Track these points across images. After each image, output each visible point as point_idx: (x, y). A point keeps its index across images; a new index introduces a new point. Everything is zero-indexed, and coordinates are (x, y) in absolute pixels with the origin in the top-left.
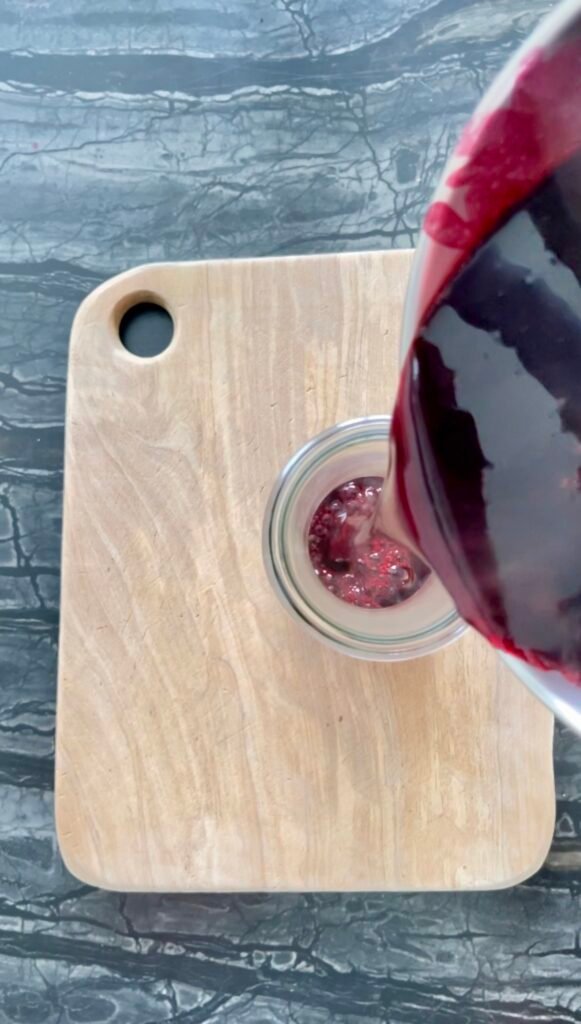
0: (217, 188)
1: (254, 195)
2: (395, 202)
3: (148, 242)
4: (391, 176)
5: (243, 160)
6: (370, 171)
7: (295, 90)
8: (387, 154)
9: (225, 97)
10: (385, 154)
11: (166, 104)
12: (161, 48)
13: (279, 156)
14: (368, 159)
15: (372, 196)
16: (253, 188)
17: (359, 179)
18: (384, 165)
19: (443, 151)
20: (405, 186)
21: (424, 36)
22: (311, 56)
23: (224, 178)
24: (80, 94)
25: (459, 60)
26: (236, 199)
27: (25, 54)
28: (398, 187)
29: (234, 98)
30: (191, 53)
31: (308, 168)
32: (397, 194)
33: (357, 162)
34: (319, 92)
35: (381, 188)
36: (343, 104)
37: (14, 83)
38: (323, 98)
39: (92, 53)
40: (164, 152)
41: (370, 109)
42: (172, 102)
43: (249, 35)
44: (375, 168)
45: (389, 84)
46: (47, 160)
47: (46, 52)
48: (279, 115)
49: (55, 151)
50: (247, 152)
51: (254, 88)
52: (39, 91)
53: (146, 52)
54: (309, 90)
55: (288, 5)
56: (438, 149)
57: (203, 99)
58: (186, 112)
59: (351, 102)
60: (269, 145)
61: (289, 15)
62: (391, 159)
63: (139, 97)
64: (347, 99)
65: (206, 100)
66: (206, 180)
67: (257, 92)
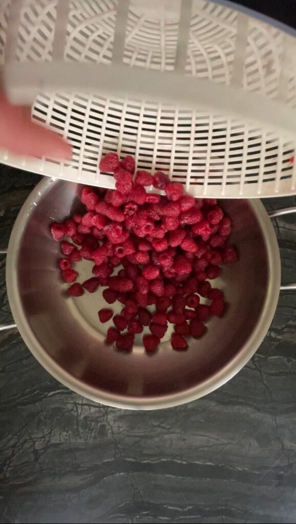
0: (168, 427)
1: (155, 424)
2: (107, 418)
3: (193, 409)
4: (108, 427)
5: (158, 436)
6: (114, 429)
7: (139, 461)
8: (109, 435)
9: (163, 460)
10: (109, 436)
11: (184, 459)
12: (185, 479)
13: (146, 437)
14: (115, 434)
15: (115, 421)
16: (156, 426)
17: (119, 427)
18: (110, 431)
19: (89, 435)
20: (103, 423)
21: (92, 477)
22: (132, 472)
23: (165, 431)
24: (213, 464)
25: (81, 468)
26: (162, 423)
27: (232, 480)
28: (106, 423)
29: (160, 459)
30: (174, 477)
31: (137, 432)
32: (107, 421)
33: (119, 433)
34: (130, 459)
35: (112, 423)
36: (122, 454)
37: (236, 470)
38: (129, 457)
39: (208, 479)
40: (186, 442)
41: (113, 452)
42: (182, 459)
43: (153, 482)
44: (113, 431)
45: (106, 461)
46: (226, 442)
47: (224, 481)
48: (145, 452)
49: (223, 444)
50: (157, 439)
51: (153, 462)
52: (227, 466)
53: (189, 478)
54: (134, 460)
55: (139, 492)
56: (91, 436)
57: (171, 460)
58: (177, 455)
59: (119, 455)
60: (149, 441)
61: (139, 489)
62: (107, 434)
63: (193, 462)
64: (121, 456)
65: (169, 459)
66: (171, 430)
67: (152, 461)
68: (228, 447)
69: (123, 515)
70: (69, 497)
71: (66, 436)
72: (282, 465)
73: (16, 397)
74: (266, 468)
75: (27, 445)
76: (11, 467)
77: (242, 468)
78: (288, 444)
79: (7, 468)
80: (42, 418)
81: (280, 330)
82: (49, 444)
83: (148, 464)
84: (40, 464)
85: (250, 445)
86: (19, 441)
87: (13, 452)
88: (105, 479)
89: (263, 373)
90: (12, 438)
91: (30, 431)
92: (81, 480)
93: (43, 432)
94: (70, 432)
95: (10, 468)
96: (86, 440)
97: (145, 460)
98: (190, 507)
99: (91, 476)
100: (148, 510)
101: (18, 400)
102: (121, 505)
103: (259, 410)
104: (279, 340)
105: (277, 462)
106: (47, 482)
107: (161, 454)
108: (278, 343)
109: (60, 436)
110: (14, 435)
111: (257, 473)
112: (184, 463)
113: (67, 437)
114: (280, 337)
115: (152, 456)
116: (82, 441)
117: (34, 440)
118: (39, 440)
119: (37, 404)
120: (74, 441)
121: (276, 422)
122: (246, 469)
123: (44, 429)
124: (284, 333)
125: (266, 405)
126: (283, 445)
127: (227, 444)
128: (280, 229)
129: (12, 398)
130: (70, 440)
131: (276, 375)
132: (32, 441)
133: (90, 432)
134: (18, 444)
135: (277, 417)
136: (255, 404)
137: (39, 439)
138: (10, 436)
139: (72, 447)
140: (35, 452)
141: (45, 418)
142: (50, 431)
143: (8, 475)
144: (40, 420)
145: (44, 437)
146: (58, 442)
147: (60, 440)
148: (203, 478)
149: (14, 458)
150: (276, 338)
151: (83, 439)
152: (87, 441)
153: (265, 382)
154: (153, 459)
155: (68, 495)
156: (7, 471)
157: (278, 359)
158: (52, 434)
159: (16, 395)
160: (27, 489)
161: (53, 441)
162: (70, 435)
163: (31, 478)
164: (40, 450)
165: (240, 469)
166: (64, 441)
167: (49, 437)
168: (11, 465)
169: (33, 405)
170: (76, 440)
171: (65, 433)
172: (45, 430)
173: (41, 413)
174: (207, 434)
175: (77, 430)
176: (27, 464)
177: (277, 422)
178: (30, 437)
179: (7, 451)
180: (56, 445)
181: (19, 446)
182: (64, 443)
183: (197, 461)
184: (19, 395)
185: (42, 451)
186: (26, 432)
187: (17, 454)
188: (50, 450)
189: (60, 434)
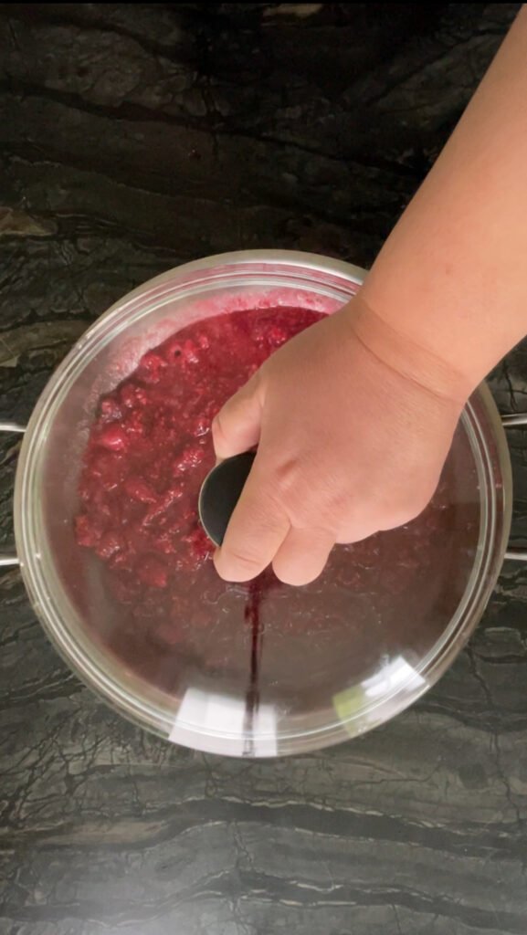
68: (408, 786)
69: (220, 893)
70: (127, 857)
71: (122, 753)
72: (505, 821)
73: (37, 683)
74: (476, 825)
75: (55, 767)
76: (28, 801)
77: (433, 824)
78: (517, 785)
79: (22, 804)
80: (80, 720)
81: (508, 580)
82: (92, 766)
83: (264, 808)
84: (76, 799)
85: (448, 783)
86: (41, 759)
87: (31, 776)
88: (188, 830)
89: (475, 657)
90: (29, 753)
91: (59, 742)
92: (147, 830)
93: (83, 746)
94: (129, 747)
95: (25, 805)
96: (156, 762)
97: (260, 801)
98: (337, 887)
99: (163, 825)
100: (263, 887)
101: (39, 690)
102: (215, 877)
103: (466, 722)
104: (506, 598)
105: (497, 817)
106: (89, 832)
107: (289, 793)
108: (504, 603)
109: (111, 753)
110: (32, 749)
111: (458, 832)
112: (329, 809)
113: (123, 757)
114: (509, 593)
115: (272, 794)
116: (149, 763)
117: (68, 758)
118: (75, 758)
119: (71, 697)
120: (136, 763)
121: (496, 743)
122: (439, 825)
123: (84, 740)
124: (516, 586)
125: (480, 715)
126: (508, 786)
127: (406, 780)
128: (516, 394)
129: (28, 685)
130: (128, 761)
131: (500, 660)
132: (65, 760)
133: (164, 748)
134: (40, 764)
135: (500, 737)
136: (459, 711)
137: (75, 755)
138: (27, 750)
139: (132, 772)
140: (69, 778)
141: (87, 721)
142: (94, 743)
143: (23, 815)
144: (77, 724)
145: (84, 753)
146: (108, 763)
147: (112, 761)
148: (362, 838)
149: (34, 786)
150: (500, 594)
151: (151, 760)
152: (158, 764)
153: (478, 673)
154: (271, 800)
155: (124, 854)
156: (21, 808)
157: (504, 632)
158: (99, 749)
159: (37, 679)
160: (54, 840)
161: (99, 762)
162: (128, 752)
163: (61, 823)
164: (78, 775)
165: (429, 825)
166: (119, 763)
167: (93, 754)
168: (29, 798)
169: (65, 698)
170: (139, 761)
171: (120, 749)
172: (87, 741)
173: (80, 712)
174: (369, 761)
175: (141, 744)
176: (53, 799)
177: (500, 744)
178: (61, 754)
179: (21, 775)
180: (105, 769)
181: (41, 767)
182: (118, 765)
183: (352, 806)
184: (41, 681)
185: (81, 778)
186: (54, 744)
187: (39, 781)
188: (94, 777)
189: (112, 750)
